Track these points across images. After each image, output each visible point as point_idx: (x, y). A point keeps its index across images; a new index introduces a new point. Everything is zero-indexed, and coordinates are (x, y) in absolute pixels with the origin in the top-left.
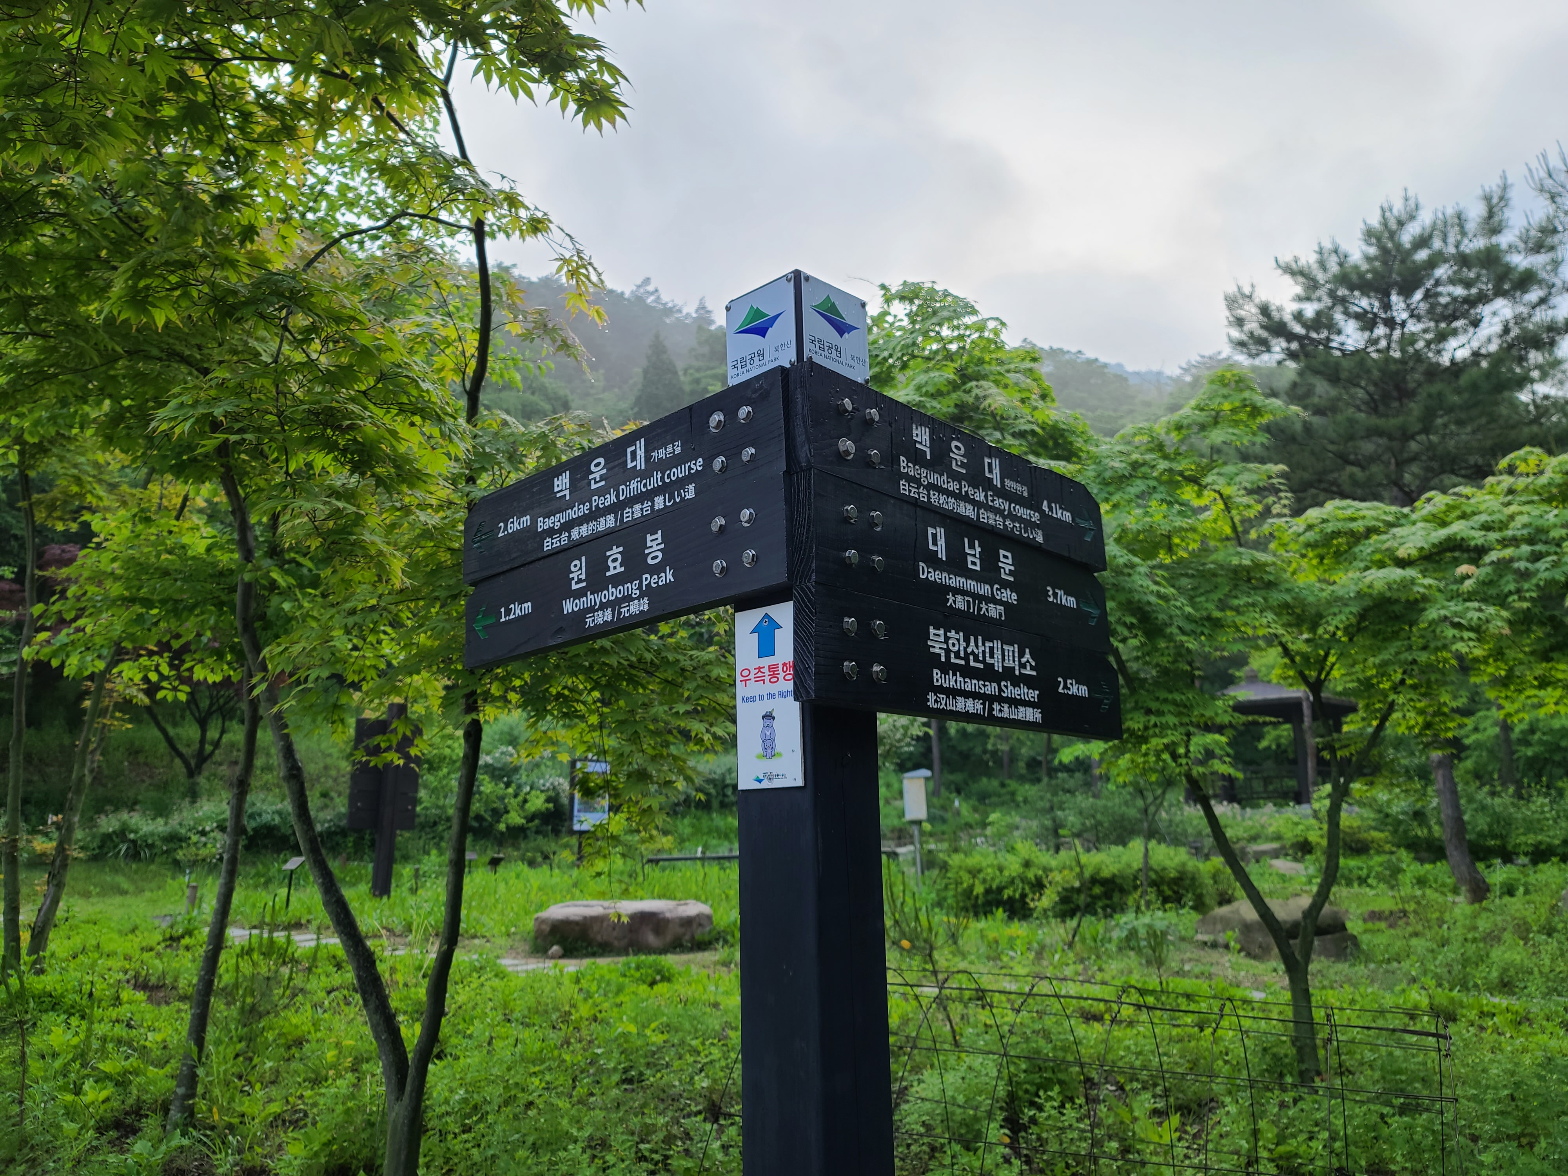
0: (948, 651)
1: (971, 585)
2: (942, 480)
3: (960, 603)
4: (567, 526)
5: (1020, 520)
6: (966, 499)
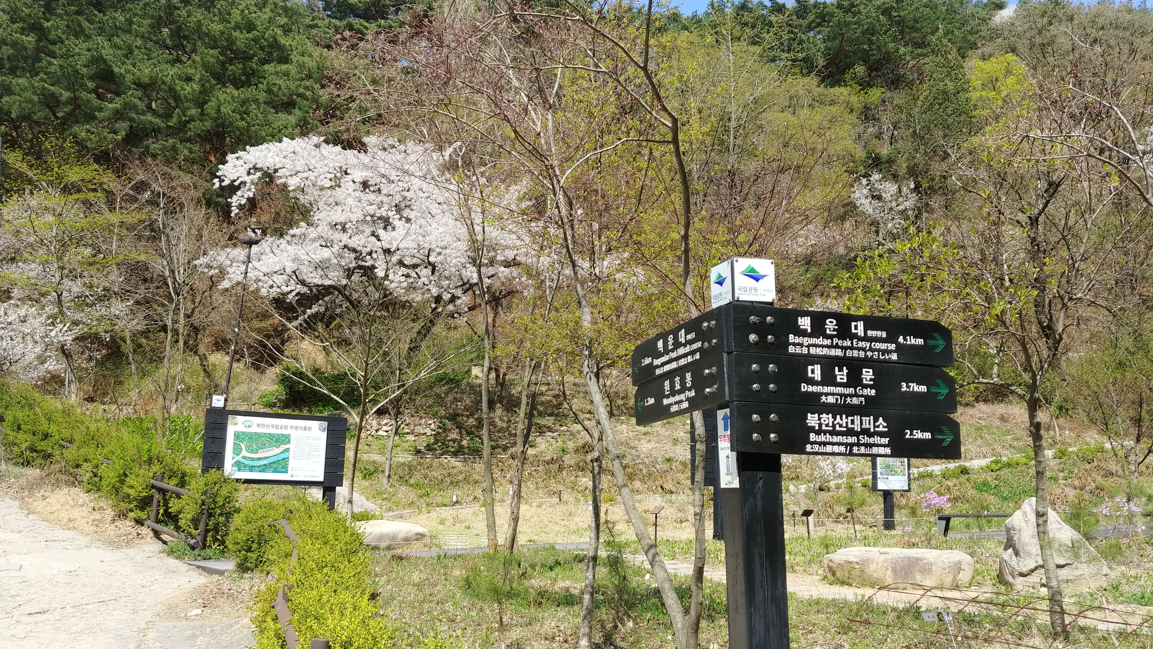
0: (820, 425)
1: (839, 390)
2: (820, 341)
3: (831, 400)
4: (663, 364)
5: (879, 350)
6: (837, 346)
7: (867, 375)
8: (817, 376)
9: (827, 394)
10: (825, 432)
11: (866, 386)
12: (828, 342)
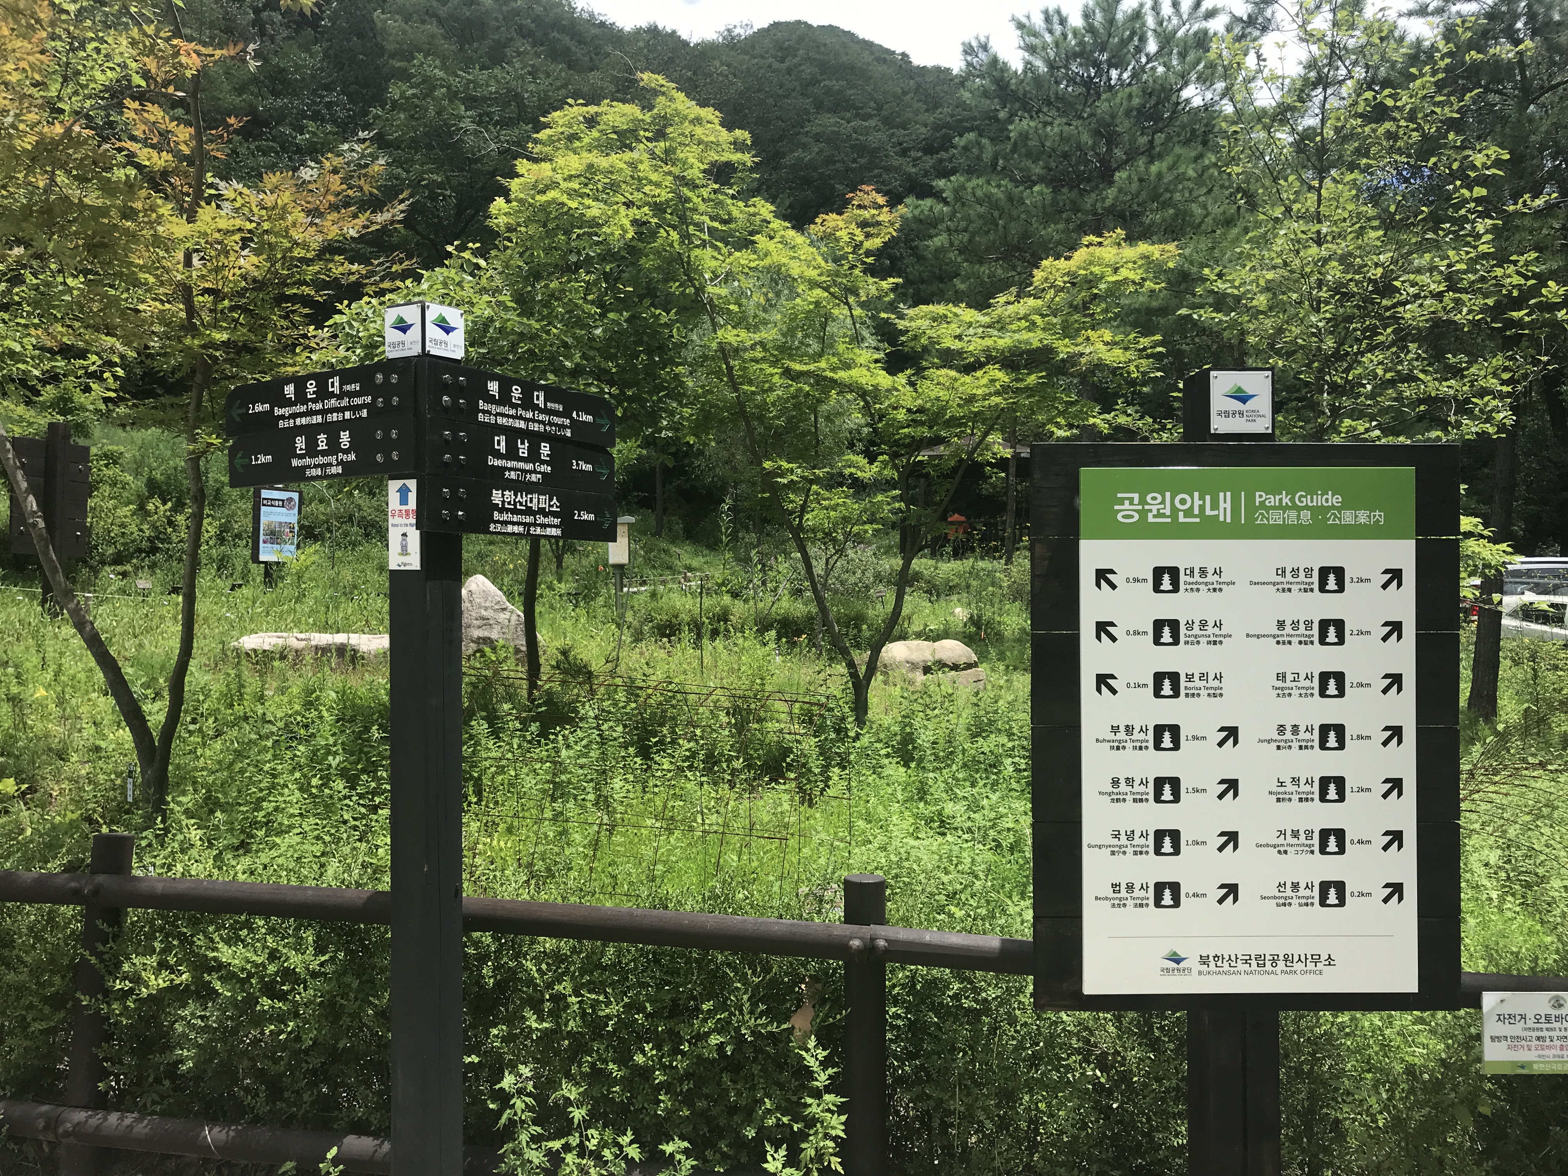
0: (503, 502)
1: (521, 465)
2: (506, 410)
3: (513, 475)
4: (294, 416)
5: (556, 425)
6: (521, 418)
7: (545, 449)
8: (503, 448)
9: (510, 469)
10: (508, 510)
11: (543, 462)
12: (512, 412)
